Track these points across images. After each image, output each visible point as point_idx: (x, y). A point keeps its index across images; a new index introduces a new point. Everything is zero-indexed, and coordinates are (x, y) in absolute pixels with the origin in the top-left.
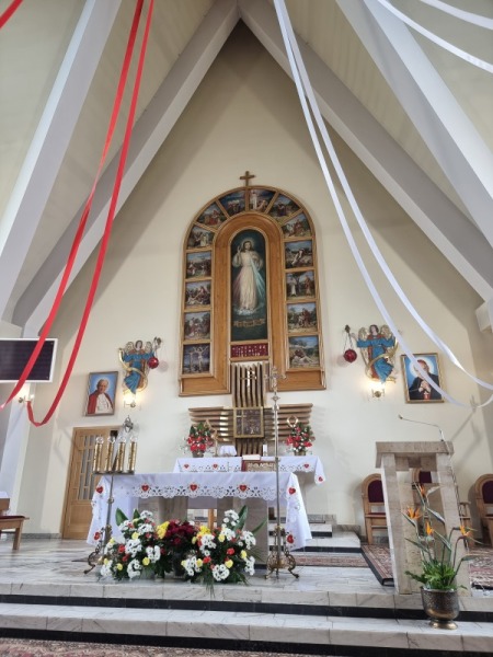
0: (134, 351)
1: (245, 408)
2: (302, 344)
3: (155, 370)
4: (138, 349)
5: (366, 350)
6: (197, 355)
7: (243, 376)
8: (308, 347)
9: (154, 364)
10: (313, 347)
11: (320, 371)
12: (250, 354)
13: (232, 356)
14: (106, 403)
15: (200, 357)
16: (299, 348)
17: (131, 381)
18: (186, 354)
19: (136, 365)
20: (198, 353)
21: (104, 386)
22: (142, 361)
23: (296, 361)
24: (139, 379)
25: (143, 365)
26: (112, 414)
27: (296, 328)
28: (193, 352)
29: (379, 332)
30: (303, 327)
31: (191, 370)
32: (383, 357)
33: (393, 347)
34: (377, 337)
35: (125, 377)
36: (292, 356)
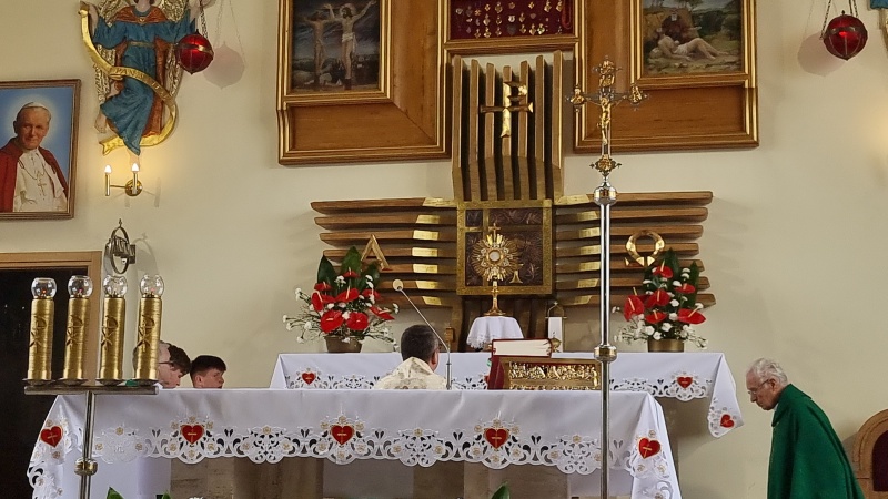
0: (130, 14)
1: (493, 202)
3: (199, 75)
4: (143, 7)
6: (337, 30)
7: (490, 100)
8: (704, 7)
9: (196, 56)
10: (721, 6)
11: (740, 87)
12: (511, 30)
13: (454, 35)
14: (48, 182)
15: (348, 36)
16: (677, 10)
17: (126, 110)
18: (303, 27)
19: (138, 59)
20: (340, 24)
21: (38, 127)
22: (156, 47)
23: (663, 55)
24: (149, 106)
25: (160, 60)
26: (67, 215)
28: (324, 17)
31: (316, 78)
35: (102, 99)
36: (651, 35)
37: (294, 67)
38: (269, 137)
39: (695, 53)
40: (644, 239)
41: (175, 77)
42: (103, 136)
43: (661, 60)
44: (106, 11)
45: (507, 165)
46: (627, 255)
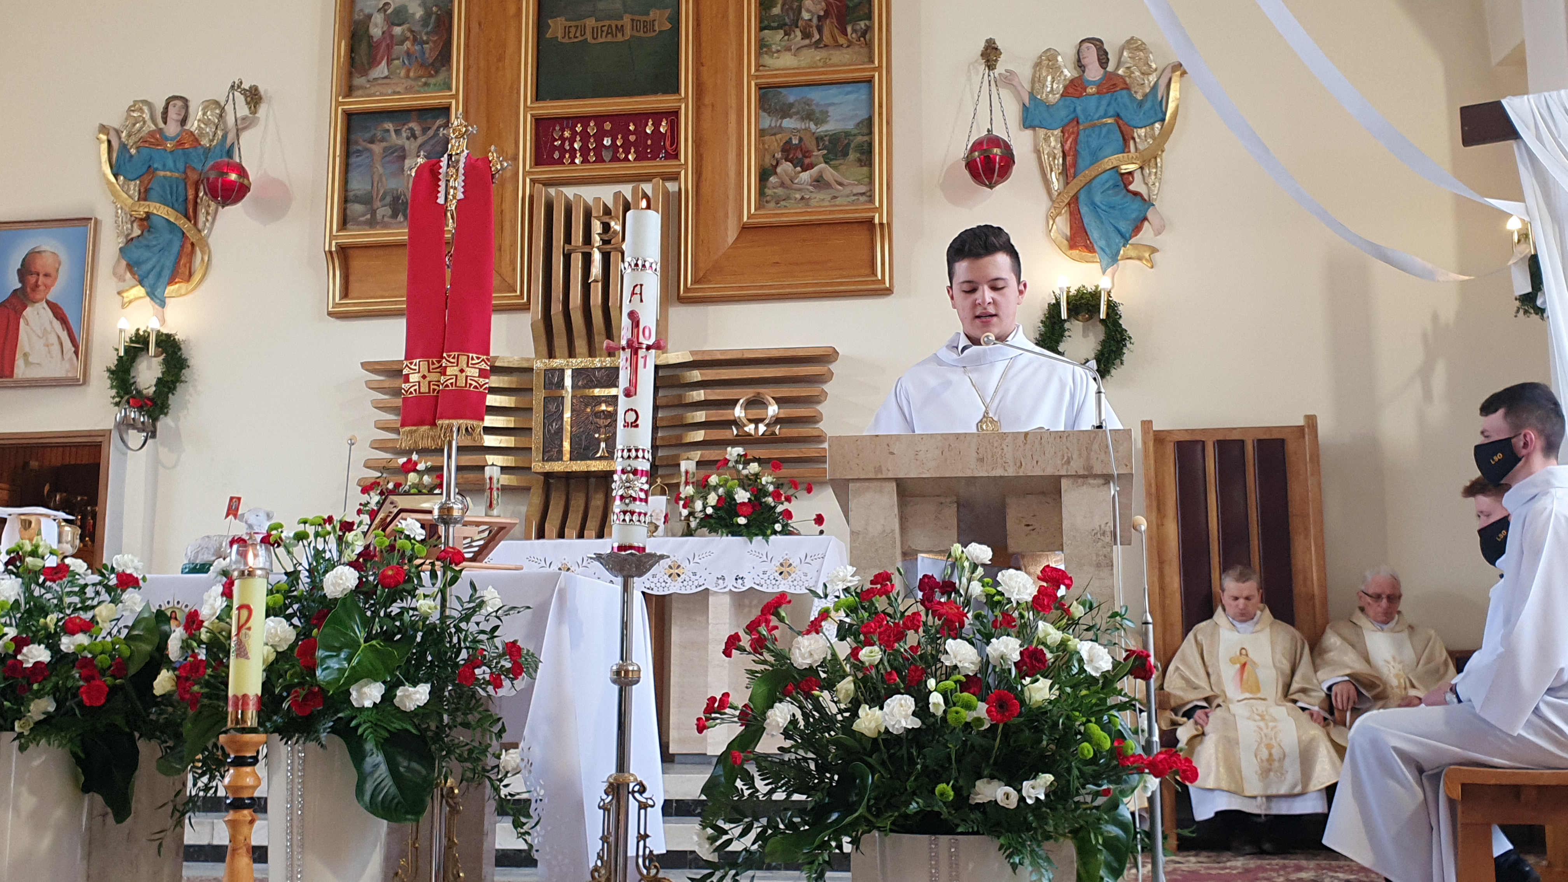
0: (156, 139)
1: (580, 360)
2: (809, 116)
3: (235, 210)
4: (172, 129)
5: (1054, 142)
6: (399, 155)
7: (577, 237)
8: (830, 127)
9: (229, 186)
10: (850, 126)
11: (870, 222)
12: (607, 155)
13: (538, 161)
14: (53, 340)
15: (411, 162)
16: (798, 131)
17: (146, 254)
18: (358, 151)
19: (164, 191)
20: (403, 148)
21: (46, 275)
22: (187, 177)
23: (782, 185)
24: (176, 248)
25: (191, 193)
26: (76, 381)
27: (789, 49)
28: (383, 140)
29: (1110, 68)
30: (817, 45)
31: (373, 213)
32: (1116, 168)
33: (1157, 125)
34: (1099, 85)
35: (122, 241)
36: (768, 161)
37: (346, 199)
38: (317, 283)
39: (819, 182)
40: (755, 402)
41: (208, 213)
42: (122, 286)
43: (780, 191)
44: (129, 135)
46: (736, 423)
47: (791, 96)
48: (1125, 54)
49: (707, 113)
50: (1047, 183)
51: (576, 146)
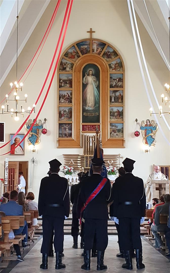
2: (116, 127)
5: (144, 131)
7: (89, 140)
8: (118, 128)
9: (44, 132)
10: (120, 128)
11: (123, 140)
12: (91, 130)
13: (83, 130)
14: (20, 149)
15: (67, 130)
16: (114, 128)
17: (32, 139)
18: (60, 128)
19: (34, 131)
20: (66, 128)
21: (18, 141)
22: (37, 129)
23: (113, 135)
24: (36, 139)
25: (38, 132)
26: (23, 155)
27: (113, 119)
28: (63, 127)
29: (150, 123)
30: (117, 118)
31: (62, 136)
32: (151, 135)
33: (155, 130)
34: (149, 125)
35: (29, 137)
36: (111, 132)
37: (59, 134)
38: (55, 144)
39: (117, 135)
40: (110, 161)
44: (29, 124)
45: (91, 150)
46: (108, 163)
47: (114, 124)
48: (152, 122)
49: (103, 125)
50: (143, 136)
51: (87, 128)
